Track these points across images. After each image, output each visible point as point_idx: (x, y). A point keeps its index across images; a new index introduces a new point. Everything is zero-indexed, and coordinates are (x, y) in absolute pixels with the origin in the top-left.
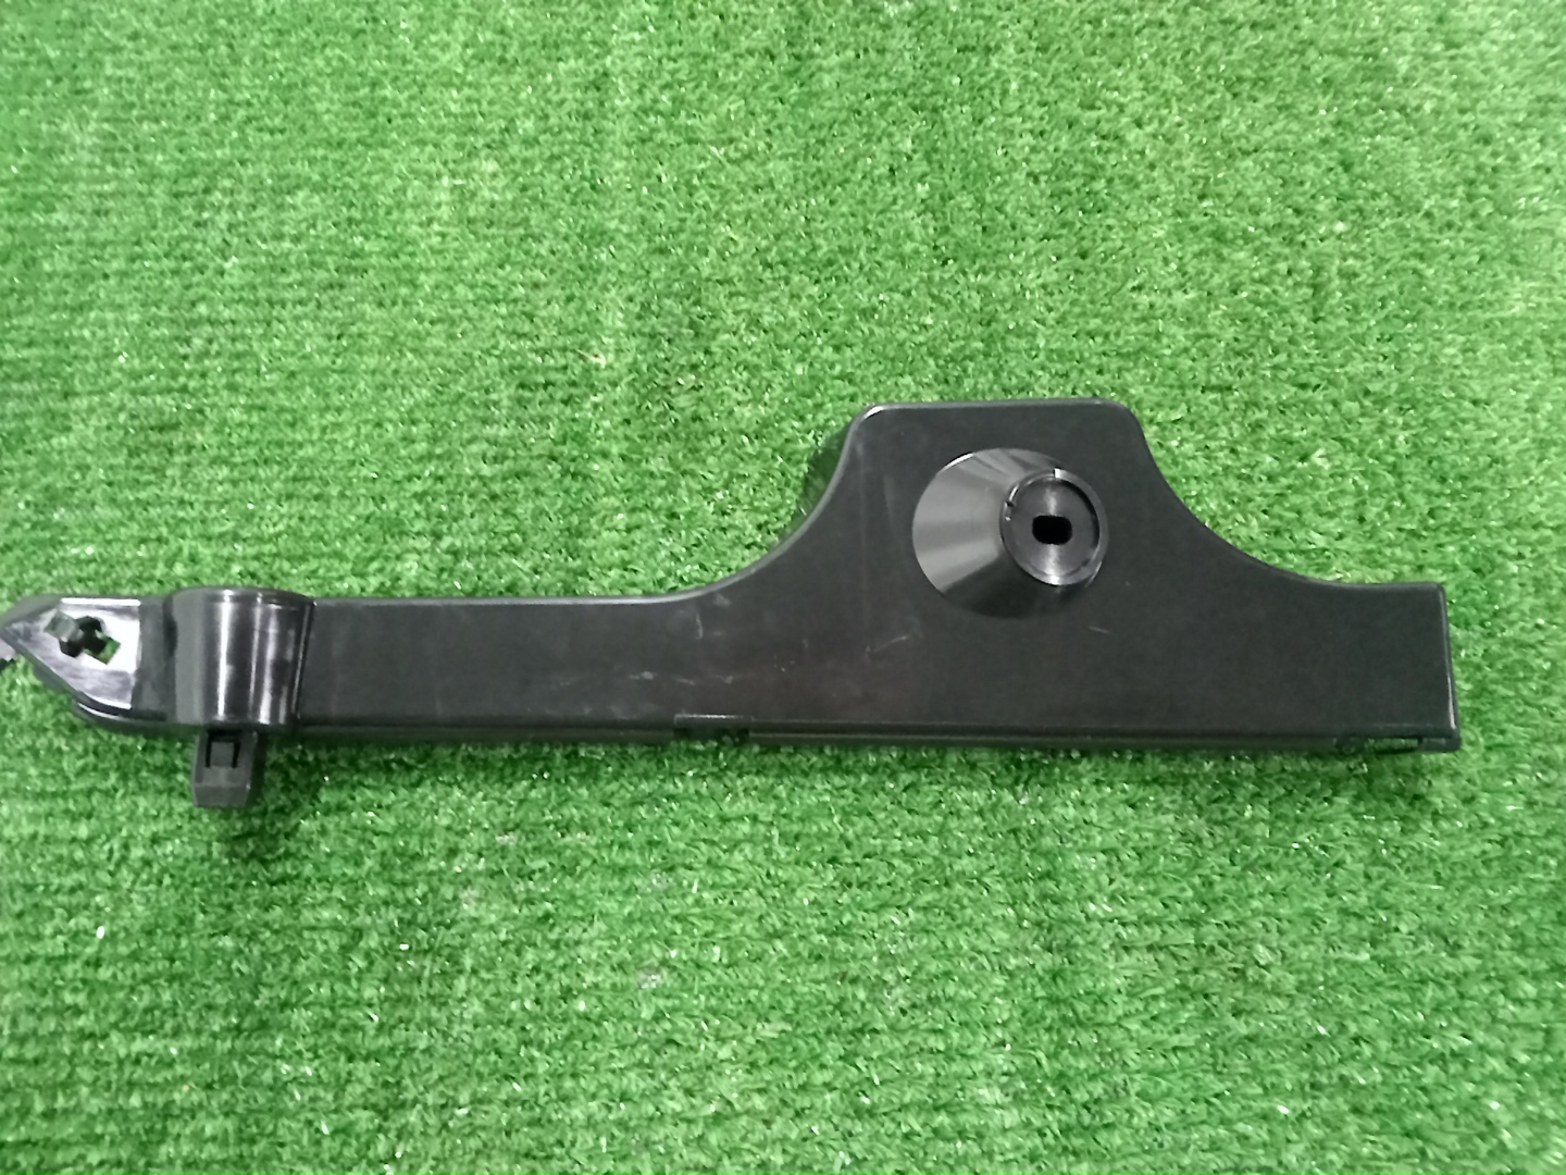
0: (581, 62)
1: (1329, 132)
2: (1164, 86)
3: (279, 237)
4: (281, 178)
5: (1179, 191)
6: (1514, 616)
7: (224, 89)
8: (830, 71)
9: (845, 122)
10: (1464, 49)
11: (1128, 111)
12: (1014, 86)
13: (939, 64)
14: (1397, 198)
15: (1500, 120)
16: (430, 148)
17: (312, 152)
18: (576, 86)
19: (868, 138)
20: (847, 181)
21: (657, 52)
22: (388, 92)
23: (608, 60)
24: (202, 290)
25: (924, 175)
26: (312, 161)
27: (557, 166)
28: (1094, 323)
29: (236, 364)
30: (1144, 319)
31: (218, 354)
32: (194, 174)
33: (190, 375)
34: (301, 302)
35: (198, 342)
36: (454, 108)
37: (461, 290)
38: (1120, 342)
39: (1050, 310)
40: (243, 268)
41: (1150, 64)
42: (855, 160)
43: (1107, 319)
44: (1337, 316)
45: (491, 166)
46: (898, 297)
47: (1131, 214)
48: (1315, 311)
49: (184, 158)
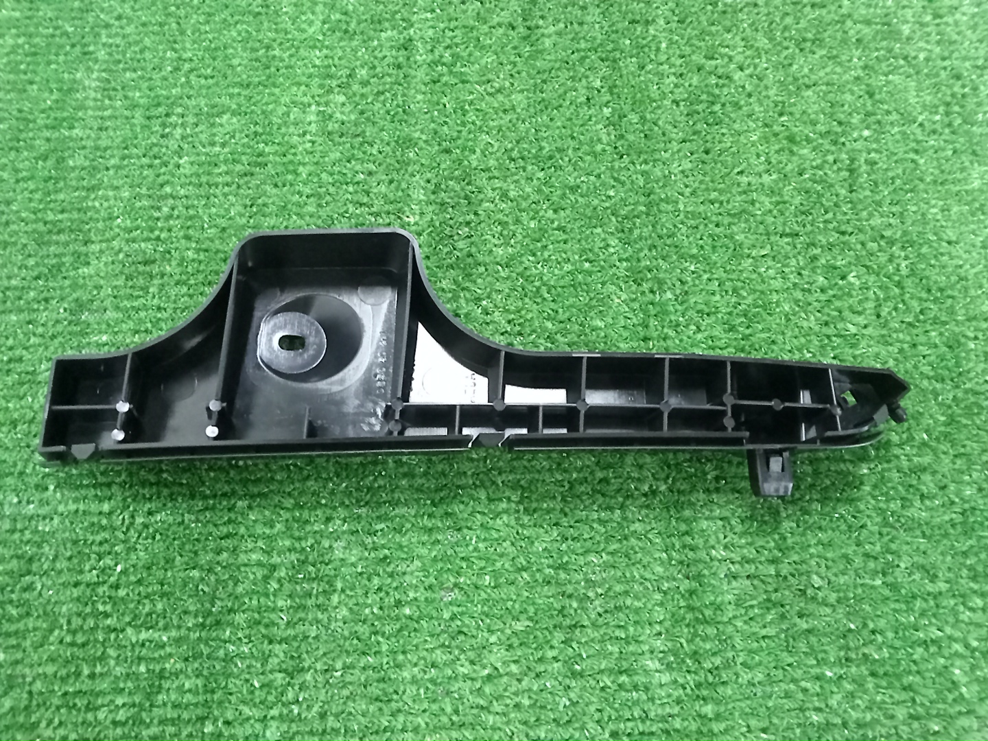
0: (395, 32)
1: (860, 73)
2: (756, 45)
3: (213, 144)
4: (213, 107)
5: (766, 111)
6: (973, 374)
7: (175, 51)
8: (549, 36)
9: (559, 69)
10: (945, 19)
11: (735, 61)
12: (664, 45)
13: (617, 32)
14: (902, 114)
15: (967, 64)
16: (303, 88)
17: (231, 90)
18: (392, 47)
19: (573, 78)
20: (561, 106)
21: (442, 26)
22: (277, 52)
23: (412, 31)
24: (166, 178)
25: (609, 102)
26: (231, 96)
27: (382, 98)
28: (714, 195)
29: (189, 223)
30: (745, 192)
31: (178, 217)
32: (159, 105)
33: (162, 230)
34: (227, 185)
35: (165, 209)
36: (317, 62)
37: (324, 175)
38: (730, 207)
39: (687, 186)
40: (192, 163)
41: (748, 30)
42: (565, 93)
43: (721, 192)
44: (864, 189)
45: (342, 99)
46: (592, 178)
47: (736, 126)
48: (850, 186)
49: (152, 95)
